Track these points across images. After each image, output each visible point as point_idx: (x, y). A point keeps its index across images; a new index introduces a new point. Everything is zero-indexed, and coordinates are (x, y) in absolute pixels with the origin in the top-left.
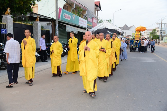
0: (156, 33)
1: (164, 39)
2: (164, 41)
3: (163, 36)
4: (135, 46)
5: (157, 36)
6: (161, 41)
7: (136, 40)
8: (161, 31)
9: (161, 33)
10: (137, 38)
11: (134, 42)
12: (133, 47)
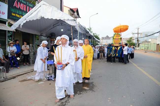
0: (132, 41)
1: (140, 46)
2: (141, 48)
3: (139, 44)
4: (115, 54)
5: (133, 43)
6: (137, 48)
7: (115, 47)
8: (138, 38)
9: (138, 40)
10: (117, 43)
11: (112, 48)
12: (112, 55)
